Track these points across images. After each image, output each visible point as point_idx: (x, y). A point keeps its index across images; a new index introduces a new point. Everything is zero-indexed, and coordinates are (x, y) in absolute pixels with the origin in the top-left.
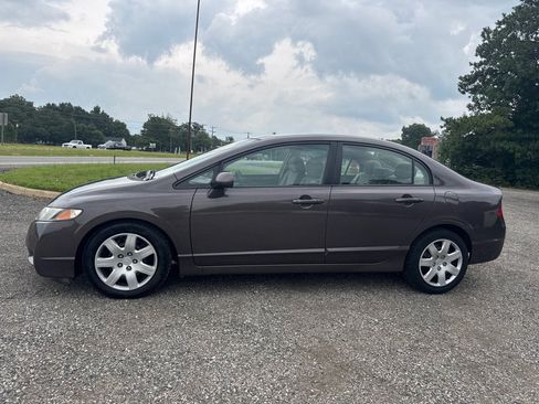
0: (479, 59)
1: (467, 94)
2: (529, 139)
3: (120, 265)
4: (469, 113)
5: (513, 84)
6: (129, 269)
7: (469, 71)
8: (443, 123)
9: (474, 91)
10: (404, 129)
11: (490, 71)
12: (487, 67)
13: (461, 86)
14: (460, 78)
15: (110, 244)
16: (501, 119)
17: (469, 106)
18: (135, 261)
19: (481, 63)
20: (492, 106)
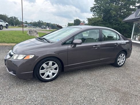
0: (95, 3)
1: (92, 12)
2: (106, 24)
3: (47, 71)
4: (93, 17)
5: (103, 10)
6: (50, 72)
7: (93, 6)
8: (87, 19)
9: (94, 11)
10: (74, 20)
11: (98, 6)
12: (97, 5)
13: (91, 10)
14: (91, 8)
15: (44, 65)
16: (101, 19)
17: (93, 15)
18: (52, 69)
19: (96, 4)
20: (98, 15)
